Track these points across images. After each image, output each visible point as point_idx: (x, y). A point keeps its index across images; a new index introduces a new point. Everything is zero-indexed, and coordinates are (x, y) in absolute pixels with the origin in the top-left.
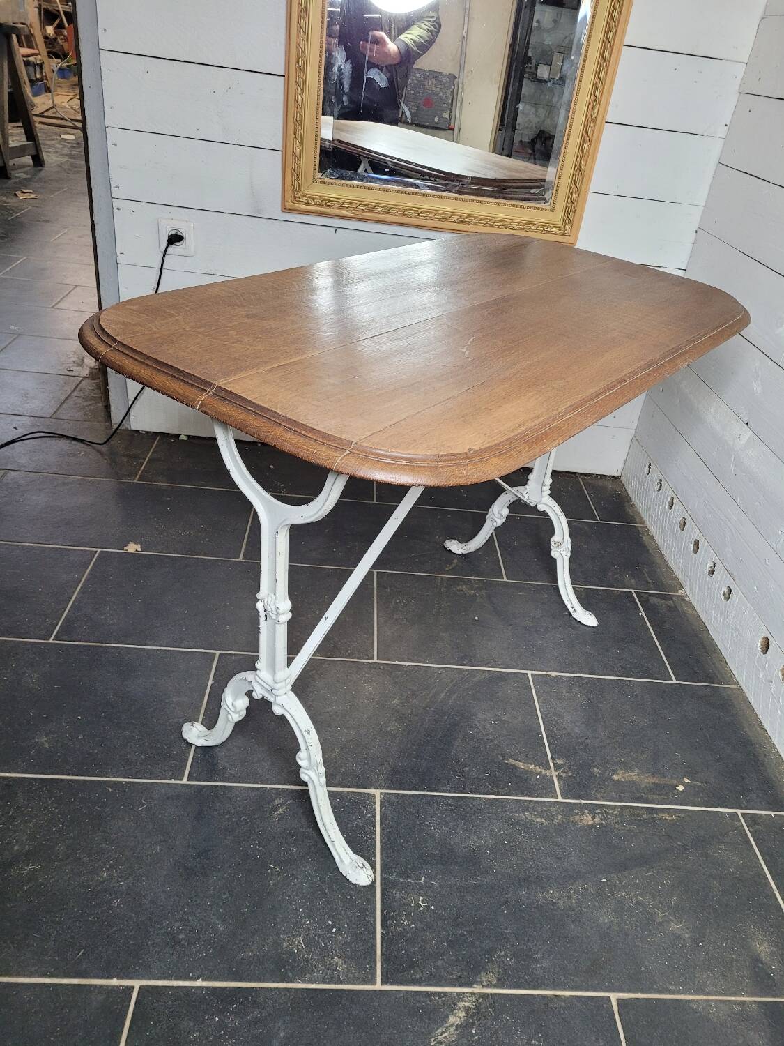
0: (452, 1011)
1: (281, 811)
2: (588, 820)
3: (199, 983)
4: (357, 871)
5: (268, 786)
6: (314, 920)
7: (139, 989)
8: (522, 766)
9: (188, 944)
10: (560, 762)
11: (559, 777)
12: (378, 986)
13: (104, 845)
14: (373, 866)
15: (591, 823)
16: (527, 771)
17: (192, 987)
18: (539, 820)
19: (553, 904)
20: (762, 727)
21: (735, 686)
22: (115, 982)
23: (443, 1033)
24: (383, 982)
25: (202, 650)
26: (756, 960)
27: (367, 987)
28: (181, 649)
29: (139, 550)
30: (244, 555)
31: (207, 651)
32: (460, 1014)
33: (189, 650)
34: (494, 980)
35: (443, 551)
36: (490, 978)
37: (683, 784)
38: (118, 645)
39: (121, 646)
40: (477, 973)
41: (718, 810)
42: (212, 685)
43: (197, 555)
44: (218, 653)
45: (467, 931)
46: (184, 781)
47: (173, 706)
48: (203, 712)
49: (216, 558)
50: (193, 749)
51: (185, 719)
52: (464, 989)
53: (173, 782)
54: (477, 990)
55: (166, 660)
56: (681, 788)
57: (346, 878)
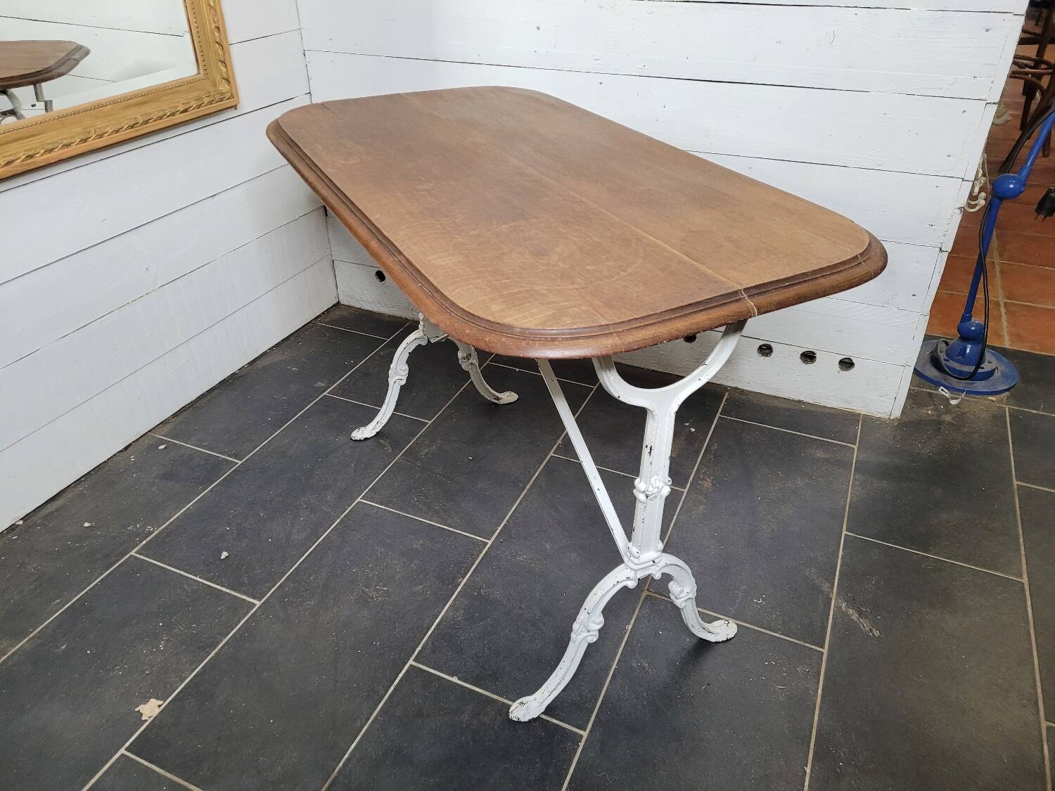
0: (848, 616)
1: (646, 665)
2: (707, 484)
3: (808, 769)
4: (722, 630)
5: (614, 666)
9: (770, 769)
12: (825, 651)
14: (719, 619)
15: (710, 484)
17: (811, 775)
18: (701, 509)
19: (773, 530)
23: (863, 626)
24: (823, 647)
25: (401, 675)
26: (827, 460)
27: (825, 658)
28: (387, 696)
29: (161, 703)
30: (254, 598)
31: (403, 672)
32: (851, 612)
33: (392, 688)
34: (827, 585)
35: (361, 444)
36: (826, 586)
37: (689, 427)
38: (344, 760)
39: (346, 756)
40: (822, 592)
41: (715, 422)
42: (459, 679)
43: (218, 643)
44: (411, 662)
45: (788, 584)
46: (585, 734)
47: (475, 722)
48: (495, 697)
49: (239, 625)
50: (544, 717)
51: (500, 715)
52: (833, 603)
53: (581, 745)
54: (834, 597)
55: (398, 713)
56: (693, 430)
57: (728, 640)
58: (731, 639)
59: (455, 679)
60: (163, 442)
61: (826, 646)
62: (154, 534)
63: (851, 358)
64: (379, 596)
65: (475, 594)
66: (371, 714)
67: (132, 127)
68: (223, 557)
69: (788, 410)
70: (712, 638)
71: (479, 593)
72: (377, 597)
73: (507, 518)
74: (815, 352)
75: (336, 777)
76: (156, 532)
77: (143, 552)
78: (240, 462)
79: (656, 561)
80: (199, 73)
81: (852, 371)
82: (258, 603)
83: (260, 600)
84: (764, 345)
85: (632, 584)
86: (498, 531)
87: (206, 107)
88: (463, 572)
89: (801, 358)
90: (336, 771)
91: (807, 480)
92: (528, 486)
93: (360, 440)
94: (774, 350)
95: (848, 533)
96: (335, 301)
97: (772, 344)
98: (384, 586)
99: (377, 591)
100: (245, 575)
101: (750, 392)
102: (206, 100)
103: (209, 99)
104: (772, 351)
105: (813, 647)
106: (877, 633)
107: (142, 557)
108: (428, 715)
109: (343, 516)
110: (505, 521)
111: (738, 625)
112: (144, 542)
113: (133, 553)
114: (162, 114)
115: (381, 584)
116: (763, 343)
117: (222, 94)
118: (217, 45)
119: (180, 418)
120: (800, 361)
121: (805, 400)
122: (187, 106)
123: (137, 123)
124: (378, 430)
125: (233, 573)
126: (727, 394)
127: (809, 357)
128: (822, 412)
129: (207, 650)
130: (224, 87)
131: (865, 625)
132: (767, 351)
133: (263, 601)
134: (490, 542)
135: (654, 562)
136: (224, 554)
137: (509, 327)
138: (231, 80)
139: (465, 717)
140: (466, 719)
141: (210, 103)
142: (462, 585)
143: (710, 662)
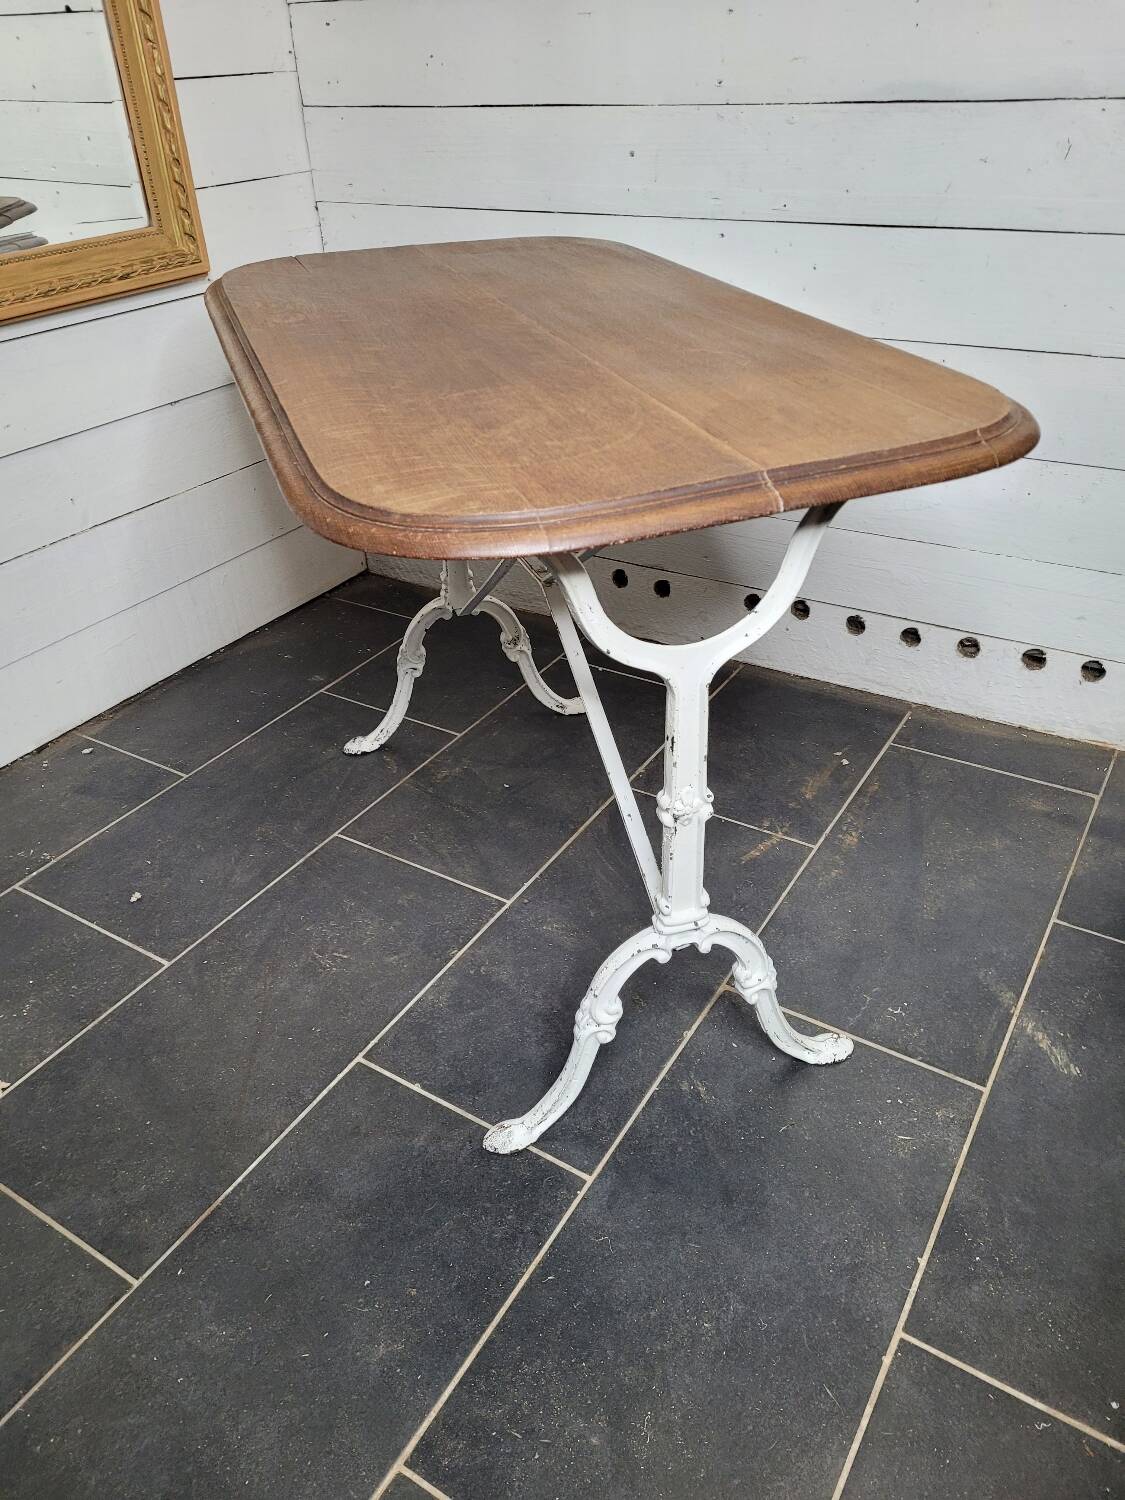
0: (1035, 1042)
1: (702, 1089)
2: (851, 840)
3: (923, 1262)
4: (829, 1048)
5: (654, 1087)
6: (879, 1115)
7: (907, 1332)
8: (755, 853)
9: (863, 1257)
10: (767, 824)
11: (785, 834)
12: (986, 1091)
13: (653, 1313)
14: (825, 1031)
15: (856, 840)
16: (765, 854)
17: (925, 1272)
18: (833, 874)
19: (939, 911)
20: (802, 678)
21: (741, 666)
22: (887, 1360)
23: (1056, 1059)
24: (983, 1084)
25: (340, 1076)
26: (1048, 815)
27: (984, 1100)
28: (315, 1102)
29: (6, 1085)
30: (162, 956)
31: (346, 1071)
32: (1040, 1037)
33: (325, 1092)
34: (1010, 994)
35: (357, 760)
36: (1007, 996)
37: (841, 758)
38: (235, 1184)
39: (240, 1179)
40: (998, 1004)
41: (882, 753)
42: (423, 1087)
43: (100, 1013)
44: (360, 1059)
45: (946, 990)
46: (589, 1179)
47: (431, 1149)
48: (470, 1116)
49: (134, 992)
50: (534, 1150)
51: (470, 1142)
52: (1013, 1022)
53: (581, 1194)
54: (1017, 1012)
55: (325, 1128)
56: (845, 762)
57: (835, 1063)
58: (840, 1062)
59: (417, 1088)
60: (89, 744)
61: (990, 1083)
62: (50, 864)
63: (1101, 661)
64: (335, 967)
65: (472, 972)
66: (287, 1126)
67: (46, 294)
68: (133, 899)
69: (1001, 740)
70: (810, 1059)
71: (478, 972)
72: (331, 967)
73: (541, 871)
74: (1045, 650)
75: (218, 1207)
76: (54, 861)
77: (30, 886)
78: (185, 776)
79: (699, 923)
80: (150, 226)
81: (1103, 681)
82: (166, 964)
83: (169, 960)
84: (968, 640)
85: (663, 957)
86: (524, 888)
87: (158, 273)
88: (461, 941)
89: (1023, 660)
90: (221, 1199)
91: (1008, 842)
92: (582, 829)
93: (356, 755)
94: (981, 647)
95: (1058, 922)
96: (362, 569)
97: (980, 639)
98: (344, 953)
99: (334, 959)
100: (158, 926)
101: (946, 712)
102: (157, 263)
103: (165, 262)
104: (978, 650)
105: (969, 1083)
106: (1075, 1071)
107: (28, 893)
108: (366, 1135)
109: (309, 855)
110: (537, 875)
111: (856, 1044)
112: (35, 874)
113: (16, 887)
114: (89, 279)
115: (341, 950)
116: (965, 636)
117: (184, 255)
118: (176, 186)
119: (119, 715)
120: (1021, 664)
121: (1030, 727)
122: (129, 270)
123: (53, 290)
124: (383, 741)
125: (144, 923)
126: (909, 713)
127: (1035, 659)
128: (1053, 745)
129: (84, 1021)
130: (185, 246)
131: (1059, 1057)
132: (973, 650)
133: (173, 961)
134: (509, 903)
135: (696, 924)
136: (137, 896)
137: (386, 513)
138: (198, 237)
139: (419, 1142)
140: (421, 1143)
141: (165, 267)
142: (454, 960)
143: (802, 1094)
